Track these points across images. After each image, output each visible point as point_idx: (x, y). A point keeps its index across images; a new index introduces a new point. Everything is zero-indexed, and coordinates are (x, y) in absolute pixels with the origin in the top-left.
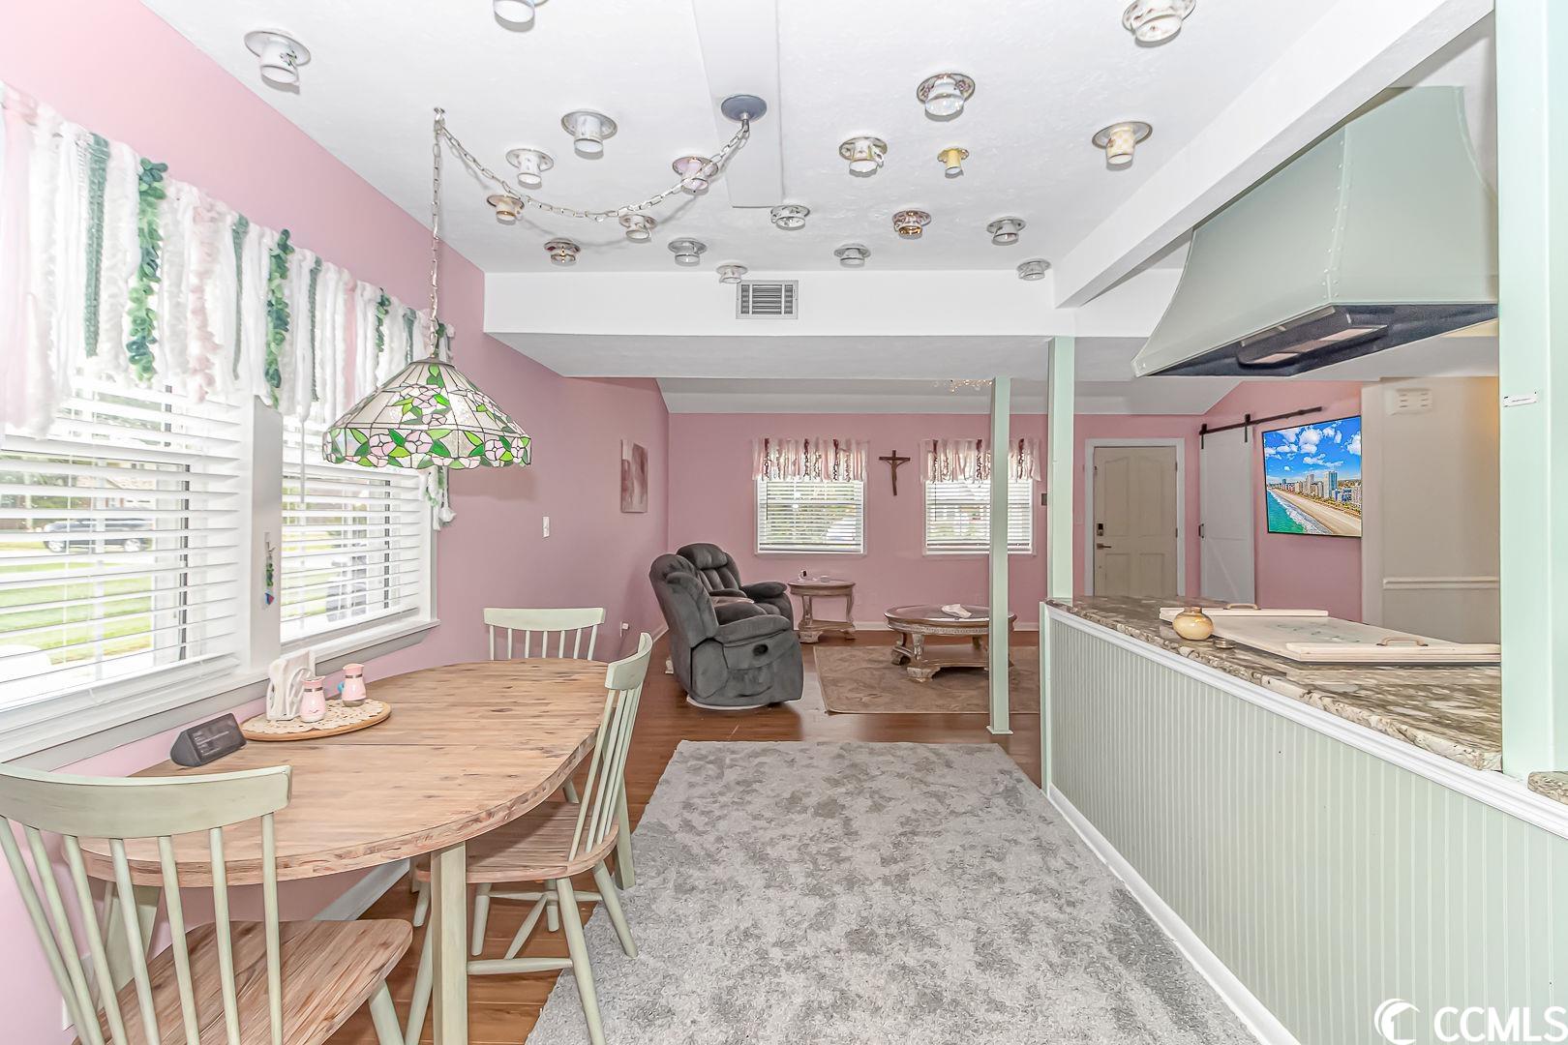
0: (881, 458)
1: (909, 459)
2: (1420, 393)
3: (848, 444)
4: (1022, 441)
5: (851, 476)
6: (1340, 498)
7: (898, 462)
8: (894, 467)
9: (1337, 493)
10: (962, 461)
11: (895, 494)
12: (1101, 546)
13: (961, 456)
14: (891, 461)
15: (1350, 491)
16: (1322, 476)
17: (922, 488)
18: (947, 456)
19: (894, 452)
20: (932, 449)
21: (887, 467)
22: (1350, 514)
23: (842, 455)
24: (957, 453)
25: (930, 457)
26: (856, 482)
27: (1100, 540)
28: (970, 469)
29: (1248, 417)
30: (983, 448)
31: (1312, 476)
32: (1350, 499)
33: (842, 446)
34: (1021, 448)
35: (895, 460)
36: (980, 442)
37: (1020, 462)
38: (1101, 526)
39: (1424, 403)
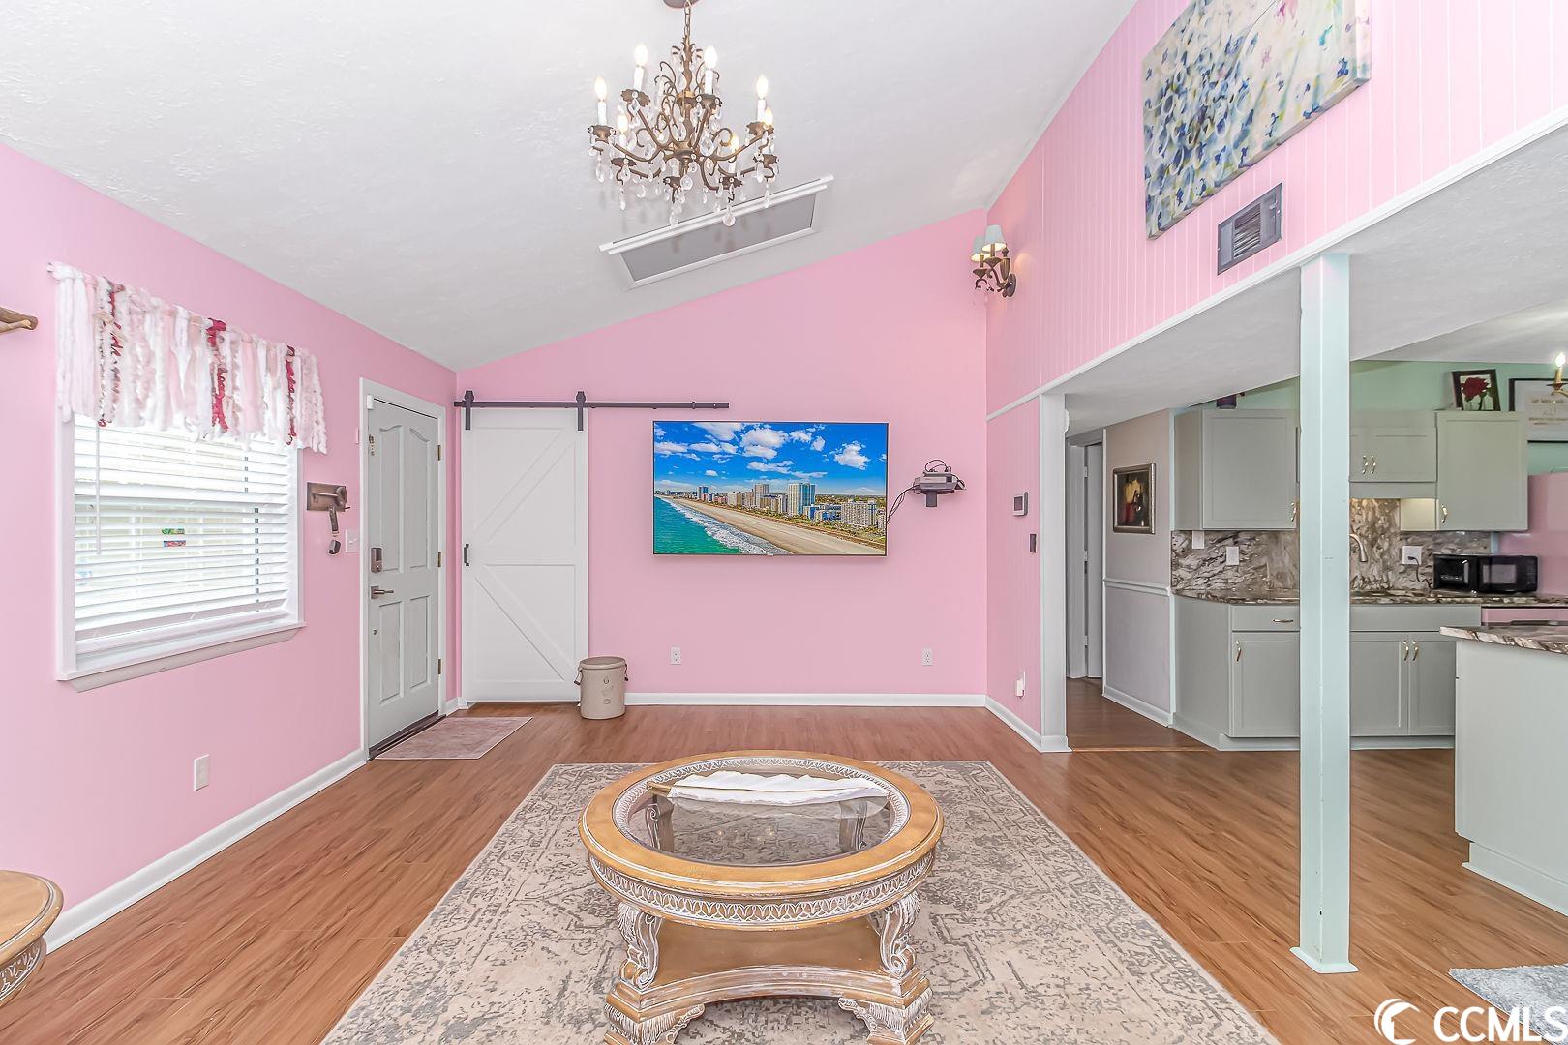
6: (818, 515)
9: (813, 510)
12: (376, 593)
15: (839, 508)
16: (788, 488)
22: (835, 535)
27: (375, 580)
29: (581, 395)
31: (766, 487)
32: (838, 517)
34: (290, 370)
37: (289, 404)
38: (378, 553)
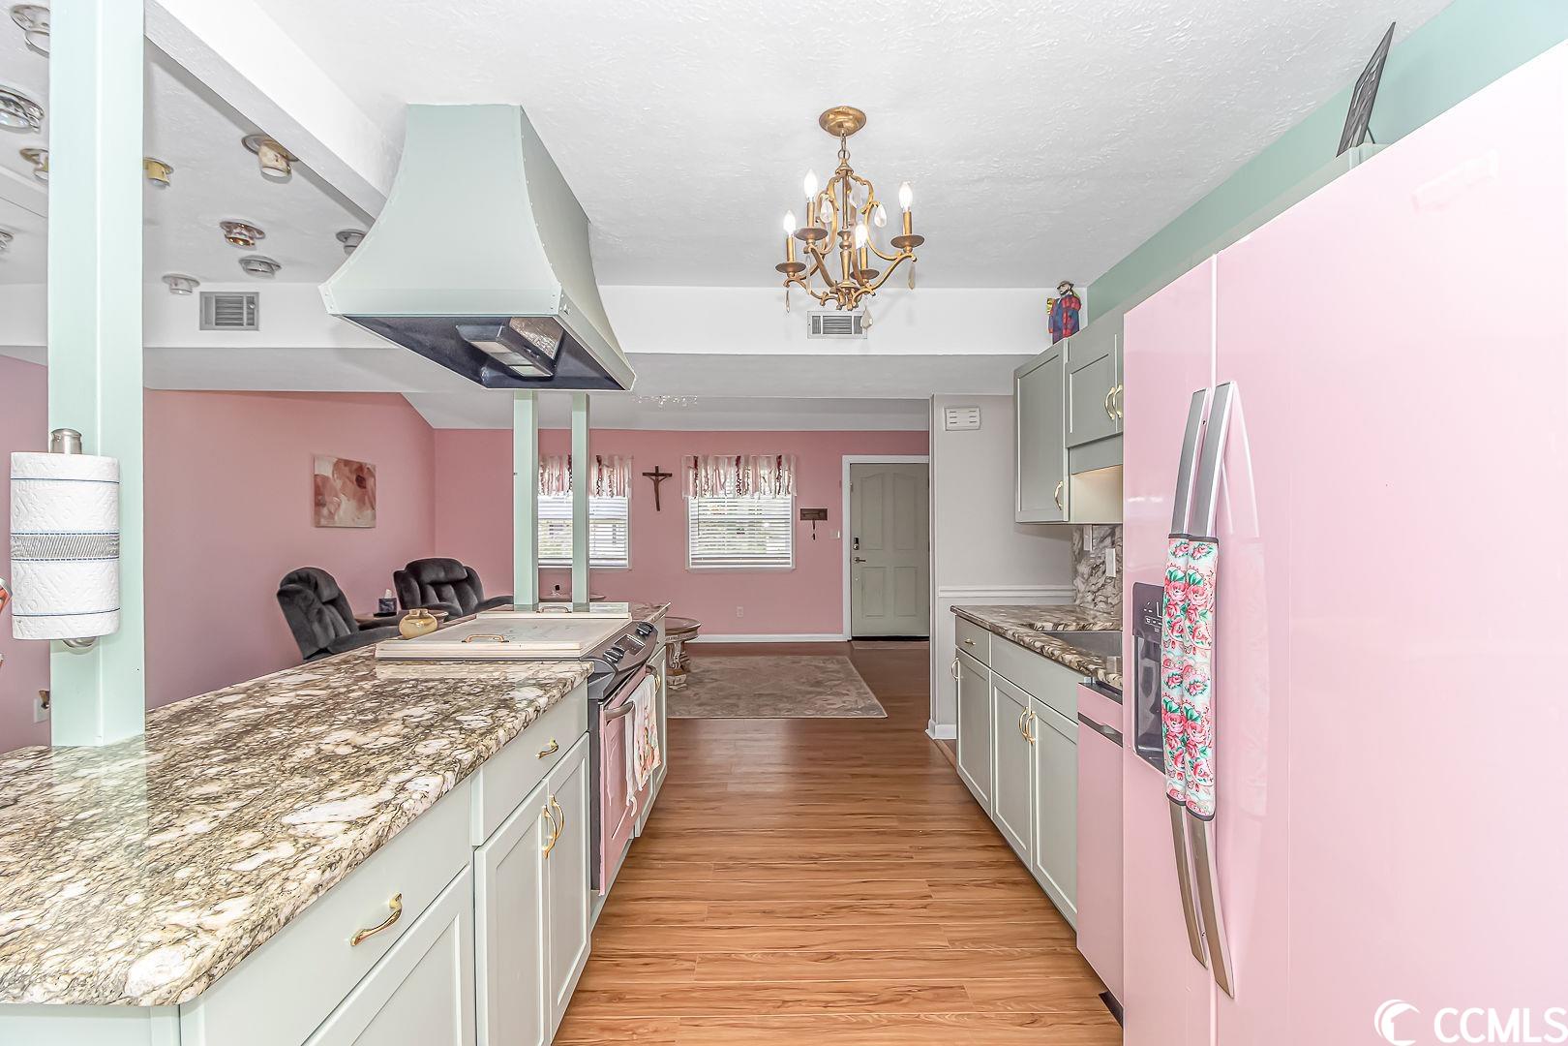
0: (644, 474)
1: (671, 475)
2: (967, 410)
3: (611, 459)
4: (780, 457)
5: (615, 492)
7: (660, 478)
8: (657, 483)
10: (722, 477)
11: (658, 509)
12: (858, 560)
13: (722, 472)
14: (654, 477)
17: (685, 503)
18: (706, 472)
19: (657, 468)
20: (693, 465)
21: (650, 483)
23: (605, 472)
24: (717, 468)
25: (691, 473)
26: (619, 497)
27: (858, 554)
28: (730, 485)
30: (741, 466)
33: (605, 462)
34: (779, 464)
35: (657, 476)
36: (739, 458)
37: (778, 478)
38: (857, 541)
39: (972, 419)
